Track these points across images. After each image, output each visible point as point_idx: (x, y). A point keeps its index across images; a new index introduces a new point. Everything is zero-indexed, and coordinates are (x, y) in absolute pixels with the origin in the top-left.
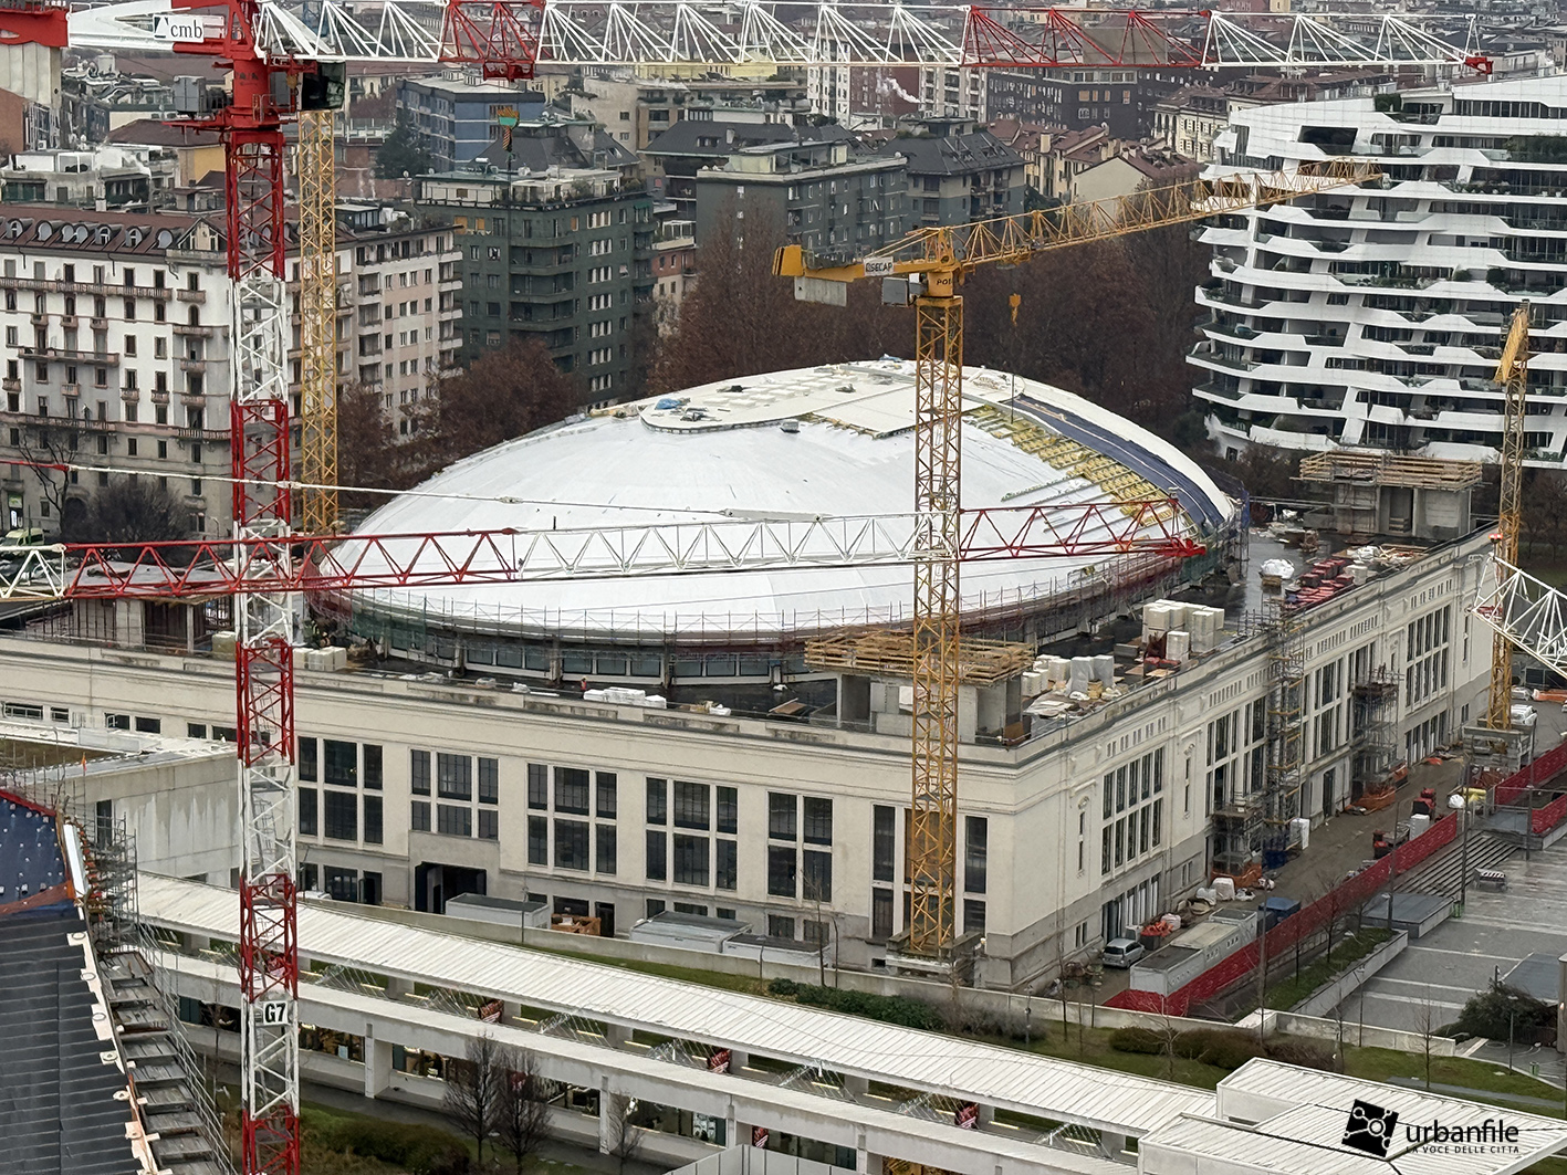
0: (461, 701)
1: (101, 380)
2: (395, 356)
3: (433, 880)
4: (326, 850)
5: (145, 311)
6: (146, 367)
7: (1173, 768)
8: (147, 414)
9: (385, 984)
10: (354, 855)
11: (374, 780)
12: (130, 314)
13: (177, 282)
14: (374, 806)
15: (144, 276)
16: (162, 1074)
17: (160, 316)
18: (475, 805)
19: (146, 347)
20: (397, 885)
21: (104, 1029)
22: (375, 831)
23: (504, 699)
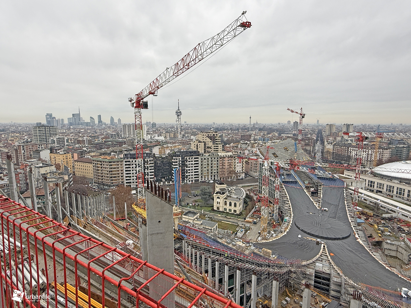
0: (382, 180)
1: (356, 156)
2: (385, 157)
3: (378, 191)
4: (369, 188)
5: (364, 152)
6: (364, 156)
8: (364, 159)
9: (371, 197)
10: (372, 188)
11: (374, 184)
12: (363, 152)
13: (367, 151)
14: (374, 186)
15: (365, 150)
16: (348, 198)
17: (366, 153)
18: (382, 187)
19: (364, 154)
20: (375, 191)
21: (345, 195)
22: (374, 187)
23: (385, 180)
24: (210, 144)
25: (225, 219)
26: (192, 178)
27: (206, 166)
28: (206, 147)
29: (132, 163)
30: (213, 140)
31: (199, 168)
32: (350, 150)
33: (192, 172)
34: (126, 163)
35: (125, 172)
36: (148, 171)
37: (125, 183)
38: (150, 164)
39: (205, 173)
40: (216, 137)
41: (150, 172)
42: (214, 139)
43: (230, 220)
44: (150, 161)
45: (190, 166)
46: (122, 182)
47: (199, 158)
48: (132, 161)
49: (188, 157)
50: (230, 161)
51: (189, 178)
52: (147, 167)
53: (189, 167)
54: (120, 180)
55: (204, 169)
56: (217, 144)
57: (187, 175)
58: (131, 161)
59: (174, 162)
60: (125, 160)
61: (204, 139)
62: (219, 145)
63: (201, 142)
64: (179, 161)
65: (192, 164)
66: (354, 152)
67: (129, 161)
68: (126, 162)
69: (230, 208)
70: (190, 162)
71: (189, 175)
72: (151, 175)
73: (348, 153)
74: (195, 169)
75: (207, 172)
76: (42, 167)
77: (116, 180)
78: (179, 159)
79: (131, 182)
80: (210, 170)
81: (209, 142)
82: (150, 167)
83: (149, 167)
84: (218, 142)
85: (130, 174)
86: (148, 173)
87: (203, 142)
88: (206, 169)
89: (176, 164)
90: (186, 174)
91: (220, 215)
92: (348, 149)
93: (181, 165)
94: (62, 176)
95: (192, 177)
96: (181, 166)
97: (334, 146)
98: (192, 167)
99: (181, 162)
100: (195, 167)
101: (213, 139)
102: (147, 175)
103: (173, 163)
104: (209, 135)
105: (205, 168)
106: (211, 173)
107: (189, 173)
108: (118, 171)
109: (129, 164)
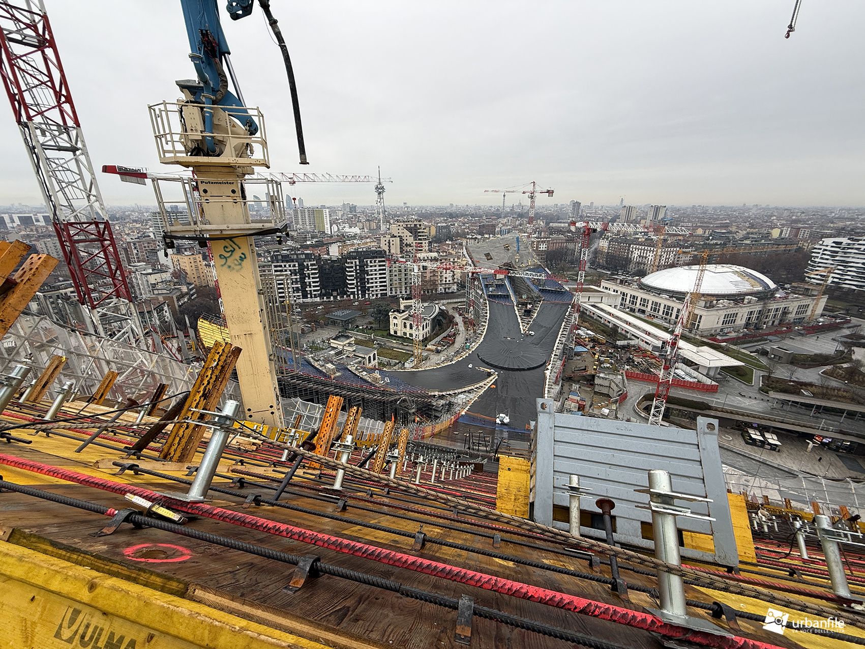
0: (648, 294)
5: (651, 252)
6: (650, 258)
7: (739, 315)
8: (649, 262)
15: (652, 249)
16: (570, 319)
18: (646, 304)
19: (651, 256)
21: (567, 314)
23: (652, 294)
24: (410, 240)
25: (400, 346)
26: (377, 291)
27: (397, 273)
28: (404, 245)
29: (285, 268)
30: (414, 233)
31: (387, 276)
32: (631, 249)
33: (376, 283)
34: (275, 269)
35: (275, 282)
36: (309, 280)
37: (277, 298)
38: (312, 269)
39: (396, 284)
40: (419, 229)
41: (313, 282)
42: (416, 232)
43: (407, 348)
44: (312, 265)
45: (372, 273)
47: (386, 261)
48: (285, 266)
49: (369, 260)
51: (373, 291)
52: (308, 273)
53: (372, 275)
55: (395, 278)
56: (420, 239)
57: (368, 287)
58: (283, 266)
59: (349, 267)
60: (274, 264)
61: (401, 231)
62: (424, 242)
63: (396, 237)
64: (356, 267)
65: (375, 270)
66: (636, 252)
67: (281, 266)
68: (276, 266)
69: (411, 331)
70: (373, 267)
71: (372, 287)
72: (314, 286)
73: (628, 253)
74: (380, 278)
75: (398, 282)
76: (150, 274)
78: (355, 262)
80: (403, 280)
81: (408, 236)
82: (312, 274)
83: (310, 274)
84: (423, 236)
85: (283, 284)
86: (310, 283)
87: (399, 236)
88: (397, 278)
89: (351, 270)
90: (368, 285)
91: (395, 341)
92: (630, 246)
93: (358, 271)
94: (179, 287)
95: (376, 289)
96: (358, 273)
97: (610, 242)
98: (376, 274)
99: (358, 267)
100: (380, 274)
101: (414, 231)
102: (308, 287)
103: (347, 269)
104: (409, 226)
105: (395, 275)
106: (406, 283)
107: (372, 283)
109: (281, 271)
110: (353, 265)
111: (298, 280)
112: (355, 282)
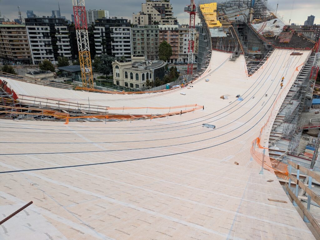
24: (158, 18)
29: (39, 31)
30: (161, 12)
31: (131, 44)
33: (121, 50)
34: (29, 31)
35: (30, 44)
36: (60, 44)
37: (33, 58)
38: (62, 34)
40: (166, 8)
41: (65, 46)
44: (62, 29)
45: (117, 40)
46: (29, 57)
47: (130, 30)
48: (38, 29)
49: (114, 28)
50: (174, 37)
51: (118, 57)
52: (59, 37)
54: (26, 53)
58: (36, 29)
59: (96, 34)
60: (28, 27)
61: (150, 10)
62: (170, 20)
63: (145, 14)
64: (102, 33)
67: (34, 29)
68: (30, 29)
69: (132, 81)
70: (118, 34)
71: (117, 54)
72: (65, 50)
74: (125, 46)
77: (20, 53)
78: (102, 29)
79: (39, 58)
81: (157, 15)
83: (61, 38)
84: (169, 15)
85: (37, 46)
86: (61, 46)
87: (148, 14)
89: (98, 36)
93: (105, 38)
96: (105, 40)
98: (121, 42)
99: (104, 34)
100: (125, 42)
101: (162, 10)
102: (60, 50)
104: (157, 5)
108: (21, 41)
109: (35, 33)
110: (100, 31)
111: (51, 43)
112: (101, 48)
